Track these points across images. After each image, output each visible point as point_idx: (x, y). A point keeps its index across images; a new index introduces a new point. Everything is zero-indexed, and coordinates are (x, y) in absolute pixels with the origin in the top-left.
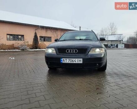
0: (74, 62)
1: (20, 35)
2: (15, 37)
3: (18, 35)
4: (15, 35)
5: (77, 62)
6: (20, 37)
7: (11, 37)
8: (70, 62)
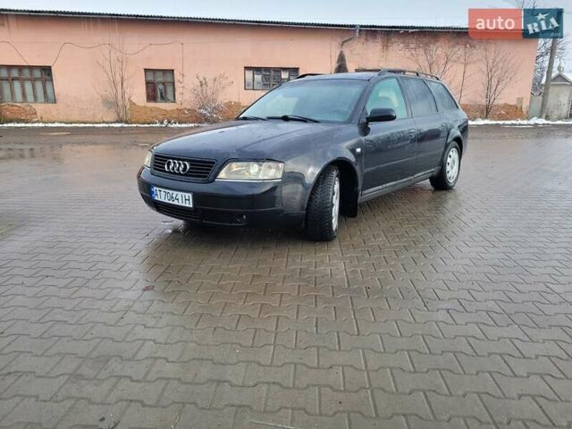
0: (176, 203)
1: (285, 69)
2: (271, 77)
3: (279, 70)
4: (267, 69)
5: (180, 204)
6: (285, 75)
7: (258, 77)
8: (167, 201)
